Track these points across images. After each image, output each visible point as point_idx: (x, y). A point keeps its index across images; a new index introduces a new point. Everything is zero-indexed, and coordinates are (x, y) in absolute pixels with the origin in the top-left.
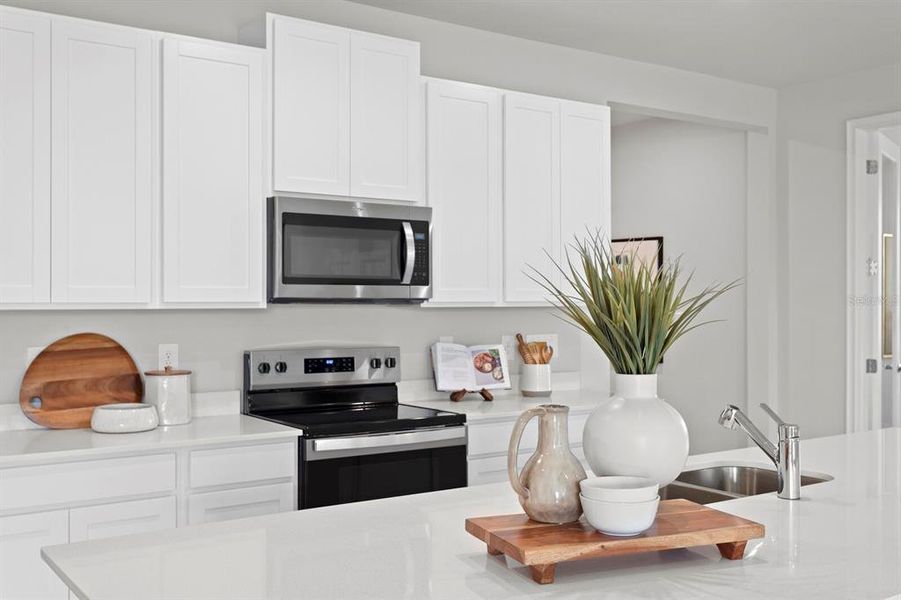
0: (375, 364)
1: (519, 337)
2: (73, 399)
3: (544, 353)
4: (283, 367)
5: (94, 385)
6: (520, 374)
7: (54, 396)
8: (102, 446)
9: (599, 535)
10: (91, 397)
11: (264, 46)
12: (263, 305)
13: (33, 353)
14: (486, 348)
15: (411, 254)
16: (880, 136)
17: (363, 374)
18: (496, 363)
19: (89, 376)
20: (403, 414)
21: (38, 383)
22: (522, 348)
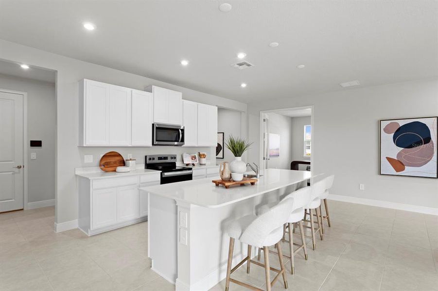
0: (172, 158)
1: (199, 153)
2: (111, 166)
3: (204, 156)
4: (154, 159)
5: (115, 163)
6: (199, 160)
7: (107, 165)
8: (118, 175)
9: (234, 181)
10: (115, 165)
11: (152, 92)
12: (151, 146)
13: (102, 155)
14: (193, 155)
15: (181, 136)
16: (266, 114)
17: (169, 160)
18: (195, 158)
19: (114, 161)
20: (177, 168)
21: (103, 162)
22: (200, 155)
